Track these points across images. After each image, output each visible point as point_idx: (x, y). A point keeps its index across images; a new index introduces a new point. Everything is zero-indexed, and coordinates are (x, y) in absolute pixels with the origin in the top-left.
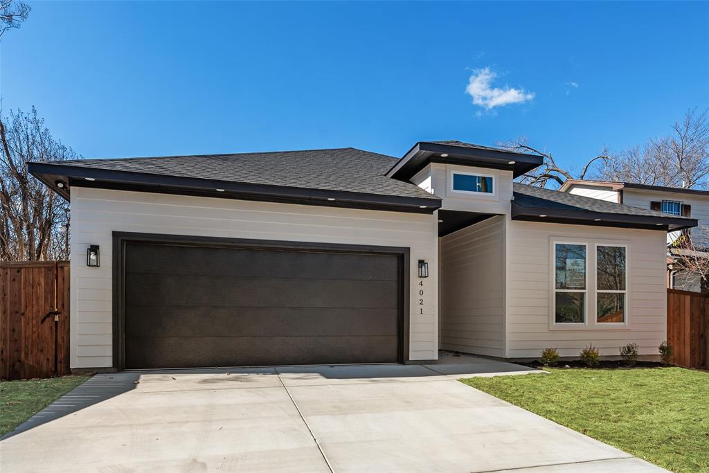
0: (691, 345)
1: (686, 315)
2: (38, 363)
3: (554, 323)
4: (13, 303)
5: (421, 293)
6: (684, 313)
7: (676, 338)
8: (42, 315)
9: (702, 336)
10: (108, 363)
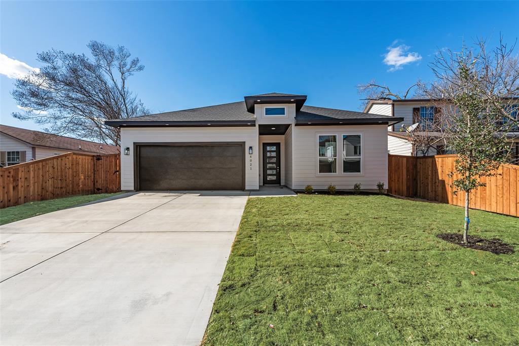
0: (407, 184)
1: (403, 168)
2: (112, 188)
3: (319, 173)
4: (106, 168)
5: (251, 161)
6: (402, 167)
7: (396, 181)
8: (114, 172)
9: (415, 179)
10: (133, 189)
